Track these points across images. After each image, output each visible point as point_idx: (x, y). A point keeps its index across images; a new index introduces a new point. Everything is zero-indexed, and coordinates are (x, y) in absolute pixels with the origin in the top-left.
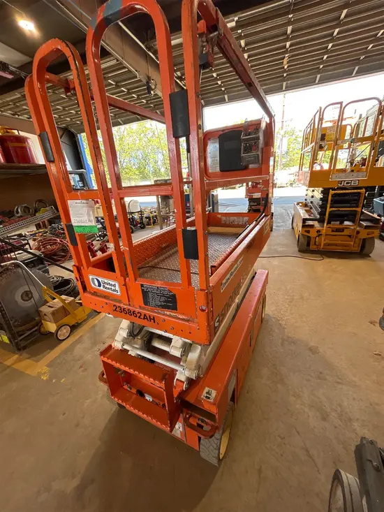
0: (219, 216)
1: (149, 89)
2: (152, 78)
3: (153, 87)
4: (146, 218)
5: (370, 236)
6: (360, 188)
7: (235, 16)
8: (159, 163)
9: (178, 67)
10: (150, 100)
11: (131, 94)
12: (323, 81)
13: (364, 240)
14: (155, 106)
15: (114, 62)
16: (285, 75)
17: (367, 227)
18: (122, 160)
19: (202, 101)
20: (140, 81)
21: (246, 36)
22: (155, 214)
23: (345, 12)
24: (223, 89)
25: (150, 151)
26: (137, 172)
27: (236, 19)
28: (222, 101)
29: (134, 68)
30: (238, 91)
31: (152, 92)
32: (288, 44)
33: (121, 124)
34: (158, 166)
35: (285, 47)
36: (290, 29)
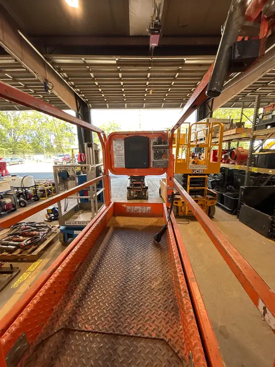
0: (125, 206)
1: (46, 89)
2: (49, 81)
3: (50, 88)
4: (41, 191)
5: (212, 204)
6: (204, 175)
7: (116, 57)
8: (52, 141)
9: (73, 79)
10: (48, 96)
11: (29, 88)
12: (165, 107)
13: (210, 207)
14: (50, 101)
15: (13, 61)
16: (145, 99)
17: (210, 199)
18: (17, 136)
19: (90, 105)
20: (38, 81)
21: (122, 72)
22: (50, 187)
23: (178, 74)
24: (105, 100)
25: (43, 132)
26: (31, 147)
27: (117, 59)
28: (104, 107)
29: (32, 70)
30: (115, 103)
31: (49, 91)
32: (148, 83)
33: (16, 110)
34: (51, 143)
35: (146, 84)
36: (149, 75)
